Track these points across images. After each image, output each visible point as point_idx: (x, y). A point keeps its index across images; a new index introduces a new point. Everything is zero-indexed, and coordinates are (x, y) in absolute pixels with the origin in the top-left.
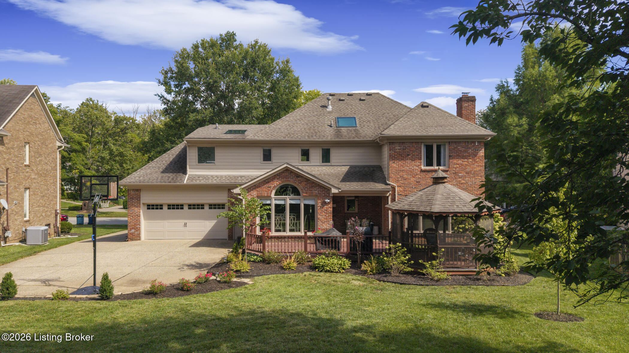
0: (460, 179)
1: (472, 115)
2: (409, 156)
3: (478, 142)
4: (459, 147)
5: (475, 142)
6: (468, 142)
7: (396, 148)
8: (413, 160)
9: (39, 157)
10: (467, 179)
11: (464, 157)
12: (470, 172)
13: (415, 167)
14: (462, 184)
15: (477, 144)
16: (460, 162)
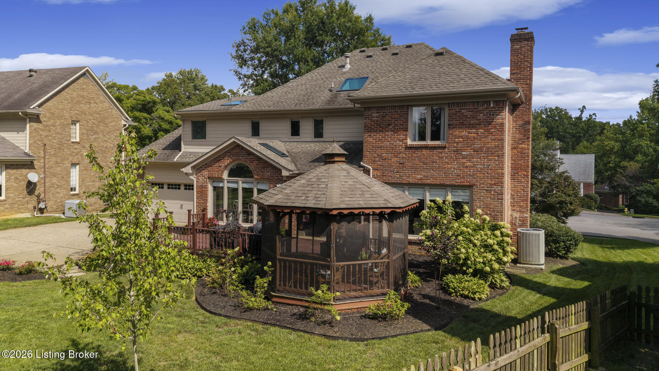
0: (464, 160)
1: (527, 61)
2: (391, 127)
3: (494, 101)
4: (463, 111)
5: (490, 102)
6: (478, 102)
7: (374, 115)
8: (395, 131)
9: (94, 134)
10: (475, 160)
11: (471, 126)
12: (481, 148)
13: (398, 142)
14: (467, 167)
15: (492, 105)
16: (464, 133)
